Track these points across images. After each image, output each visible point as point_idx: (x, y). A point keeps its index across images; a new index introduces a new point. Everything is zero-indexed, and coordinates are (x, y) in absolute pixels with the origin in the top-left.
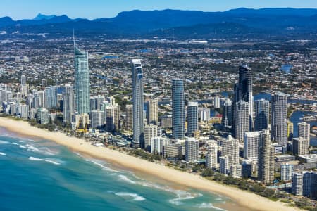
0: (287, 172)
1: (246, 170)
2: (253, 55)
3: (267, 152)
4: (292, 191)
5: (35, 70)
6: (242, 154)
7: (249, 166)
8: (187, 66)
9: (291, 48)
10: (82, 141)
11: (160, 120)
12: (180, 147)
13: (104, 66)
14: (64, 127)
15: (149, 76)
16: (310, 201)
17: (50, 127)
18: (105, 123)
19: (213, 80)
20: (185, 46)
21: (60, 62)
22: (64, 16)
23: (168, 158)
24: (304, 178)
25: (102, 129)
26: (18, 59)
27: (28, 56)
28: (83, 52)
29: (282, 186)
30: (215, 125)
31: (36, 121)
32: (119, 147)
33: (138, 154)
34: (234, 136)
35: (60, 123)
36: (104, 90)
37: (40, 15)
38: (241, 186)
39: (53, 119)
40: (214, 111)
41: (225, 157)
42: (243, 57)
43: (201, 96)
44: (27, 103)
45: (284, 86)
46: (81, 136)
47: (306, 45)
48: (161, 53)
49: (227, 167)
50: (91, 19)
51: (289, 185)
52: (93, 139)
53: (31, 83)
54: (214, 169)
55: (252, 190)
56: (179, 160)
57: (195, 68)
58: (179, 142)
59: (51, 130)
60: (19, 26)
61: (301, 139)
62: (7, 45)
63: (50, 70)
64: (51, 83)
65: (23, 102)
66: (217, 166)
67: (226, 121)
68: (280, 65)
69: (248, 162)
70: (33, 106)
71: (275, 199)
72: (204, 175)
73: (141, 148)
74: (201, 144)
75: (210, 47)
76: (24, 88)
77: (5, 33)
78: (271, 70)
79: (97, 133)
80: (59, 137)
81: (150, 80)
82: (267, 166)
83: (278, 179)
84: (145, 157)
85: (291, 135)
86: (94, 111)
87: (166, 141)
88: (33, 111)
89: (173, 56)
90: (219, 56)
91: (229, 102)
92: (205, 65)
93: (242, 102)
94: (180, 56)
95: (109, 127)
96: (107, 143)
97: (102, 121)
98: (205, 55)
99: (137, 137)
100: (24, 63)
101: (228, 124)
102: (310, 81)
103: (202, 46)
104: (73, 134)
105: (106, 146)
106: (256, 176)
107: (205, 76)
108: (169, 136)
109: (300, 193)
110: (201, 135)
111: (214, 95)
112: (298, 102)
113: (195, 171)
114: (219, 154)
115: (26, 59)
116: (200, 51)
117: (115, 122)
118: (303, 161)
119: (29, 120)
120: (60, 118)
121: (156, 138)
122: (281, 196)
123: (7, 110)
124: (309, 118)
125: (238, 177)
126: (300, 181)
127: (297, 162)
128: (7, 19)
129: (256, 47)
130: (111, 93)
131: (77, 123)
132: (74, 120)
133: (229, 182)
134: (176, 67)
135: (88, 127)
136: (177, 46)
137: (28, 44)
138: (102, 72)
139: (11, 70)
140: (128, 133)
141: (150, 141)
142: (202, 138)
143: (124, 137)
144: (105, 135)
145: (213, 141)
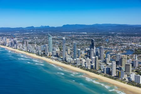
0: (103, 67)
1: (92, 67)
2: (99, 37)
3: (97, 62)
4: (103, 72)
5: (39, 41)
6: (91, 63)
7: (93, 66)
8: (80, 39)
9: (109, 35)
10: (50, 59)
11: (71, 54)
12: (75, 61)
13: (58, 40)
14: (45, 55)
15: (70, 42)
16: (108, 75)
17: (41, 56)
18: (56, 54)
19: (87, 43)
20: (80, 34)
21: (46, 38)
22: (48, 26)
23: (72, 64)
24: (106, 69)
25: (55, 56)
26: (35, 38)
27: (38, 37)
28: (51, 36)
29: (101, 71)
30: (86, 55)
31: (38, 54)
32: (59, 61)
33: (64, 63)
34: (90, 58)
35: (44, 55)
36: (57, 46)
37: (42, 26)
38: (90, 71)
39: (42, 53)
40: (85, 51)
41: (87, 64)
42: (96, 37)
43: (83, 48)
44: (36, 49)
45: (106, 45)
46: (49, 58)
47: (113, 34)
48: (73, 36)
49: (87, 66)
50: (55, 27)
51: (103, 71)
52: (52, 59)
53: (37, 44)
54: (84, 67)
55: (93, 72)
56: (75, 64)
57: (82, 40)
58: (75, 59)
59: (42, 56)
60: (36, 29)
61: (107, 59)
62: (32, 34)
63: (43, 41)
64: (43, 44)
65: (35, 49)
66: (84, 66)
67: (88, 54)
68: (105, 39)
69: (92, 65)
70: (37, 50)
71: (99, 74)
72: (81, 68)
73: (65, 61)
74: (81, 60)
75: (87, 35)
76: (36, 45)
77: (32, 30)
78: (103, 41)
79: (54, 57)
80: (44, 58)
81: (70, 43)
82: (97, 66)
83: (100, 69)
84: (66, 64)
85: (105, 58)
86: (53, 51)
87: (72, 59)
88: (37, 51)
89: (77, 37)
90: (89, 37)
91: (89, 49)
92: (85, 40)
93: (92, 49)
94: (79, 37)
95: (57, 56)
96: (56, 60)
97: (55, 54)
98: (86, 37)
99: (64, 58)
100: (36, 39)
101: (88, 55)
102: (113, 44)
103: (85, 34)
104: (47, 57)
105: (56, 61)
106: (94, 68)
107: (85, 42)
108: (73, 58)
109: (105, 73)
110: (81, 58)
111: (86, 47)
112: (109, 49)
113: (78, 67)
114: (85, 63)
115: (37, 38)
116: (85, 35)
117: (59, 54)
118: (107, 65)
119: (36, 54)
120: (44, 53)
121: (69, 59)
122: (100, 74)
123: (30, 51)
124: (111, 53)
125: (90, 69)
126: (105, 70)
127: (106, 65)
128: (33, 27)
129: (100, 34)
130: (59, 47)
131: (49, 55)
132: (48, 54)
133: (87, 70)
134: (77, 40)
135: (51, 56)
136: (78, 34)
137: (38, 34)
138: (57, 41)
139: (32, 40)
140: (62, 57)
141: (67, 59)
142: (81, 59)
143: (61, 58)
144: (56, 58)
145: (84, 59)
